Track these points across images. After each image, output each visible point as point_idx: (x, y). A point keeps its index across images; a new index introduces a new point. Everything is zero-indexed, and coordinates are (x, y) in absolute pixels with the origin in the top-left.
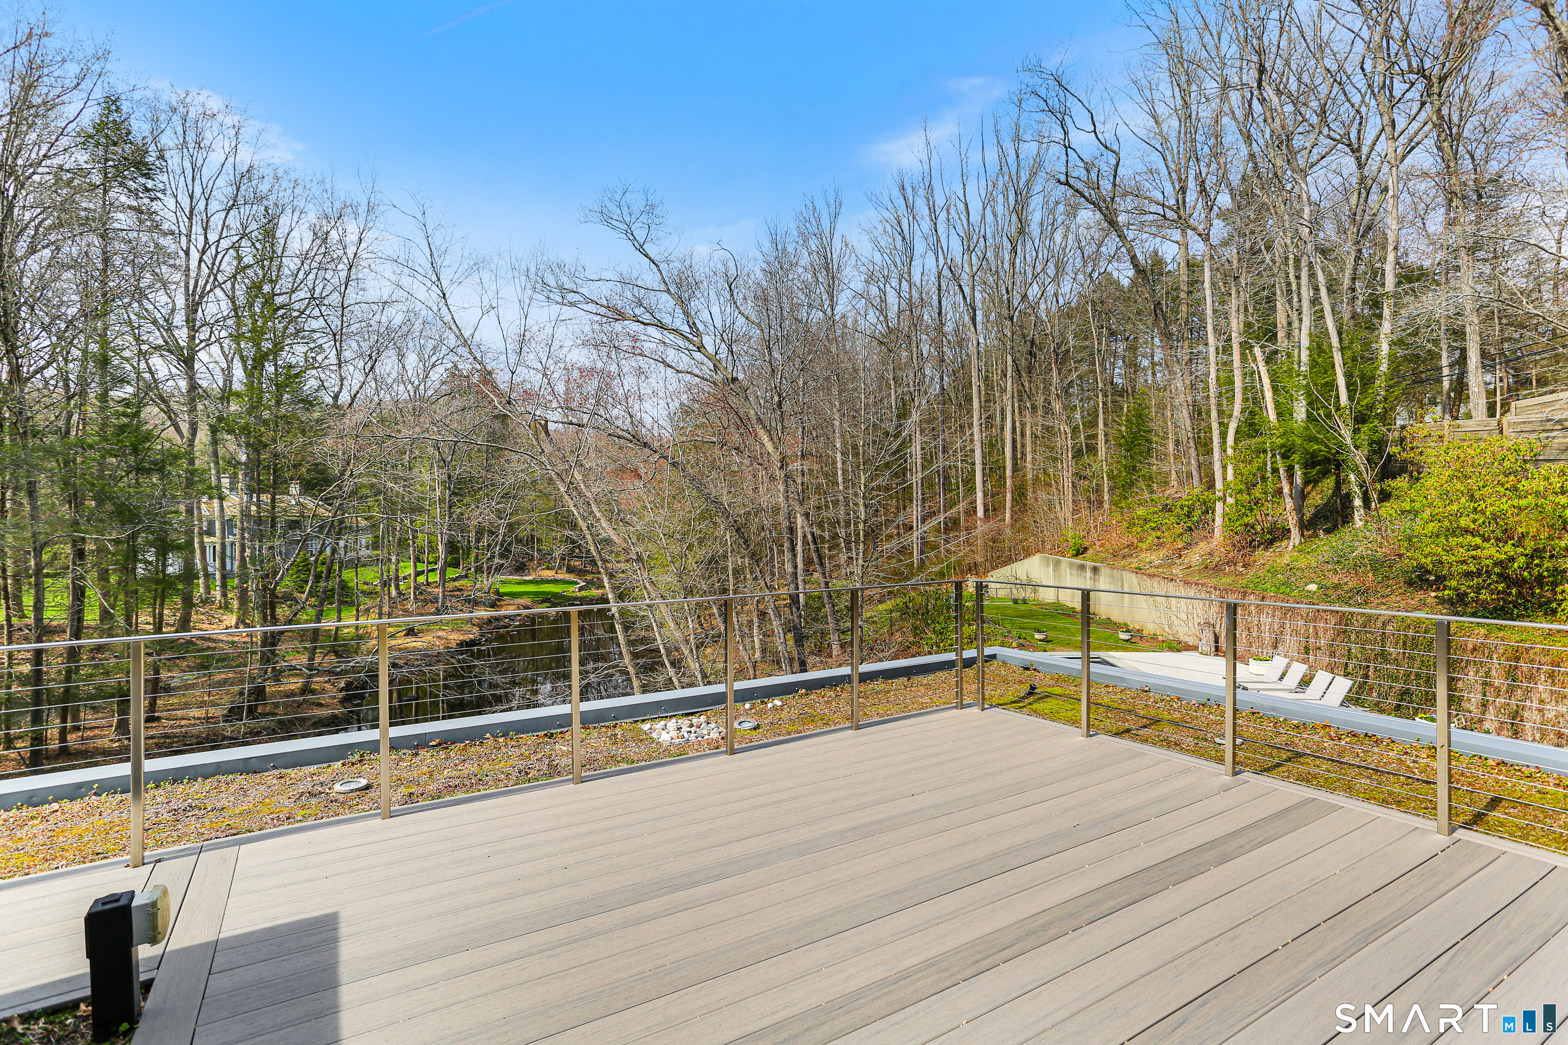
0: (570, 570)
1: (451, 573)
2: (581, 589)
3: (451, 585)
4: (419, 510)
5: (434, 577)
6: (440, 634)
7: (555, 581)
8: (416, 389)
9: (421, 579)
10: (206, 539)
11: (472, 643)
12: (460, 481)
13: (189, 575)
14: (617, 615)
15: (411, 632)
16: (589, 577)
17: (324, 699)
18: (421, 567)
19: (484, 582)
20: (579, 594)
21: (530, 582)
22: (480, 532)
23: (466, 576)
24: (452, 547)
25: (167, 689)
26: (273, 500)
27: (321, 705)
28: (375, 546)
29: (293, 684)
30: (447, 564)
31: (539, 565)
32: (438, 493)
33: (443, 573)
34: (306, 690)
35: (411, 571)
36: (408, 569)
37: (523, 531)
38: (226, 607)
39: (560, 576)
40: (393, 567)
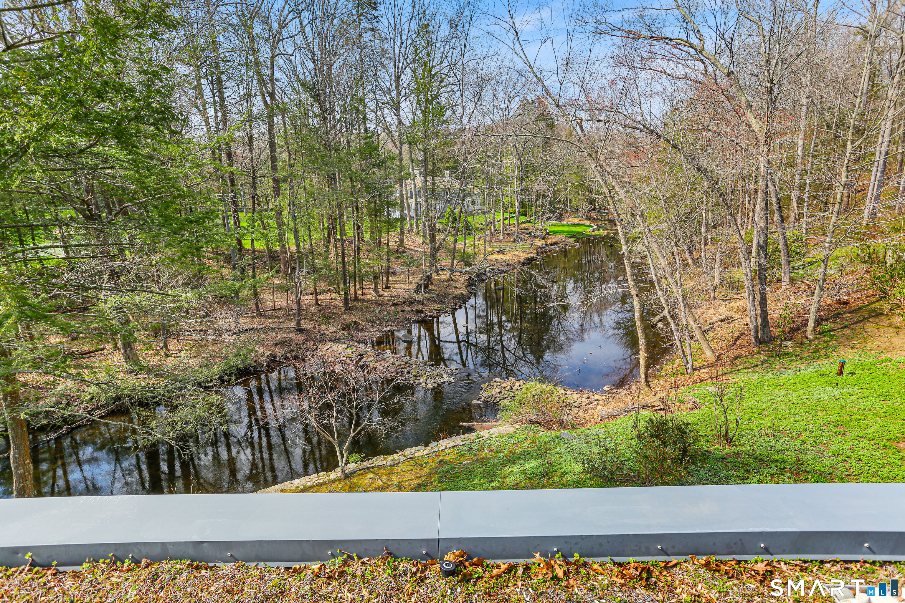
0: (588, 219)
1: (522, 219)
2: (594, 230)
3: (522, 226)
4: (506, 184)
5: (513, 221)
6: (516, 253)
7: (579, 225)
8: (504, 113)
9: (507, 222)
10: (410, 200)
11: (532, 259)
12: (528, 165)
13: (403, 219)
14: (626, 254)
15: (501, 252)
16: (599, 223)
17: (458, 285)
18: (507, 215)
19: (539, 225)
20: (593, 233)
21: (565, 225)
22: (537, 196)
23: (530, 222)
24: (523, 205)
25: (394, 274)
26: (433, 180)
27: (456, 288)
28: (483, 203)
29: (445, 275)
30: (520, 214)
31: (570, 215)
32: (515, 173)
33: (518, 219)
34: (450, 280)
35: (501, 217)
36: (499, 216)
37: (562, 195)
38: (418, 234)
39: (582, 222)
40: (492, 215)
